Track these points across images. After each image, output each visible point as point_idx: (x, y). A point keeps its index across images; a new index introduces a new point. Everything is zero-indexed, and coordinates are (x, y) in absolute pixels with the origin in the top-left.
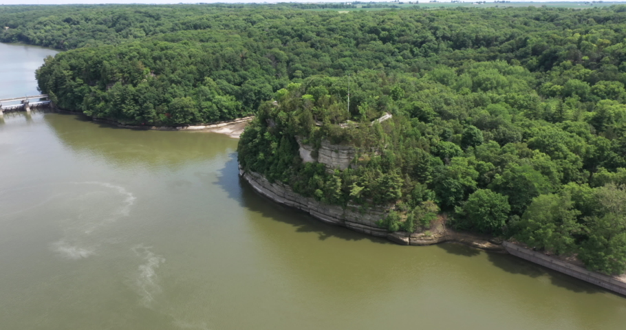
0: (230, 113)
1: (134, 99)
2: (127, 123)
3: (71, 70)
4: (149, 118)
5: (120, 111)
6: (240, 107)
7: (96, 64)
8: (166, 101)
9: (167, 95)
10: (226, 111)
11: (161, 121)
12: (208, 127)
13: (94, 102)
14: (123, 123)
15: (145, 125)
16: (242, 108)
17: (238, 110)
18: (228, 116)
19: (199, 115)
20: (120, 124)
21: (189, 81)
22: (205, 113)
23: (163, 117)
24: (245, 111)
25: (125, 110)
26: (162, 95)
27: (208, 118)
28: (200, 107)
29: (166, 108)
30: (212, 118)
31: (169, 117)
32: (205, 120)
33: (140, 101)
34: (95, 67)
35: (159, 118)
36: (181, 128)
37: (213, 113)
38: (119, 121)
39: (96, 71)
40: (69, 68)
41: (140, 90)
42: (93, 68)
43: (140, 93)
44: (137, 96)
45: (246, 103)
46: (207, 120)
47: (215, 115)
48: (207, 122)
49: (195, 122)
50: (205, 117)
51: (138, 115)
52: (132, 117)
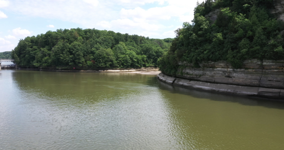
0: (138, 63)
1: (69, 51)
2: (63, 68)
3: (31, 43)
4: (79, 63)
5: (58, 59)
6: (145, 59)
7: (47, 36)
8: (93, 53)
9: (93, 49)
10: (135, 60)
11: (88, 66)
12: (122, 71)
13: (42, 57)
14: (60, 68)
15: (76, 69)
16: (146, 60)
17: (144, 61)
18: (137, 64)
19: (116, 62)
20: (58, 69)
21: (109, 44)
22: (120, 61)
23: (89, 63)
24: (148, 63)
25: (62, 58)
26: (90, 49)
27: (123, 64)
28: (117, 56)
29: (92, 57)
30: (125, 64)
31: (94, 63)
32: (120, 66)
33: (74, 52)
34: (46, 39)
35: (87, 63)
36: (102, 71)
37: (126, 61)
38: (57, 68)
39: (46, 41)
40: (30, 41)
41: (74, 45)
42: (45, 39)
43: (74, 47)
44: (72, 49)
45: (149, 57)
46: (122, 66)
47: (128, 62)
48: (122, 68)
49: (113, 67)
50: (120, 64)
51: (71, 62)
52: (67, 64)
